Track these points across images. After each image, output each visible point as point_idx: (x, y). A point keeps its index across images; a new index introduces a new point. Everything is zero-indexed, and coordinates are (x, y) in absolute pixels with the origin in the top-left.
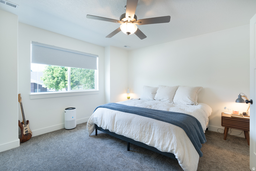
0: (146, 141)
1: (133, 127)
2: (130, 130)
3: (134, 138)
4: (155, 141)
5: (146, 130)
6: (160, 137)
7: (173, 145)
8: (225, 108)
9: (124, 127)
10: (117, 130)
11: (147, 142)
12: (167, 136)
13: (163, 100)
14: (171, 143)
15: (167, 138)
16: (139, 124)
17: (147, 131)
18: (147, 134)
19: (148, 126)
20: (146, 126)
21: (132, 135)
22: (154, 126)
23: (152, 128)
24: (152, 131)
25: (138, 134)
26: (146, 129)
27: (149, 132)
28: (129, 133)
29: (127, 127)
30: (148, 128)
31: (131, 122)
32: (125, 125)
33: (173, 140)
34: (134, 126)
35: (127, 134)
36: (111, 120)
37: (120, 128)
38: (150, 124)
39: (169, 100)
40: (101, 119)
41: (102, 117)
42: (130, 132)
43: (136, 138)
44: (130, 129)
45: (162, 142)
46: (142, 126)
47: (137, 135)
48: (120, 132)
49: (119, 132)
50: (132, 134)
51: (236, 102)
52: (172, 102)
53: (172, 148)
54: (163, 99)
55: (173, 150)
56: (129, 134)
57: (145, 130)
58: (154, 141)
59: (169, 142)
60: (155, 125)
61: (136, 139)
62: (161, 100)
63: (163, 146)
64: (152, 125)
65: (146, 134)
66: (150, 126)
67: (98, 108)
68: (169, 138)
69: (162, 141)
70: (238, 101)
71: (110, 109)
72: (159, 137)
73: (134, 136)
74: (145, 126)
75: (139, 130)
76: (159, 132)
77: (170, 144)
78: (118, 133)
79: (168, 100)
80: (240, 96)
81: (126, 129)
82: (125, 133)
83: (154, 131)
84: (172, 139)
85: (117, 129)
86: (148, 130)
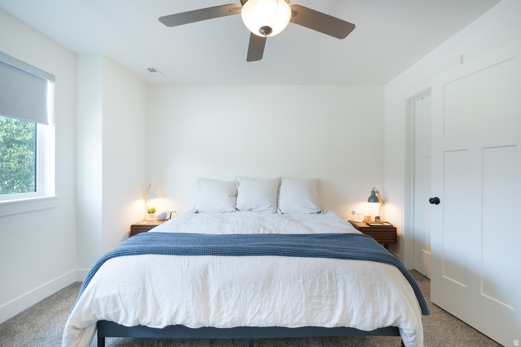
0: (324, 320)
1: (281, 293)
2: (275, 303)
3: (289, 321)
4: (352, 311)
5: (323, 292)
6: (365, 299)
7: (396, 309)
8: (353, 213)
9: (249, 300)
10: (225, 316)
11: (328, 321)
12: (378, 291)
13: (257, 210)
14: (392, 304)
15: (379, 295)
16: (299, 279)
17: (325, 292)
18: (326, 300)
19: (326, 280)
20: (320, 279)
21: (282, 315)
22: (341, 276)
23: (335, 281)
24: (337, 290)
25: (301, 307)
26: (321, 288)
27: (330, 295)
28: (269, 314)
29: (262, 297)
30: (326, 284)
31: (271, 279)
32: (252, 294)
33: (394, 297)
34: (283, 291)
35: (264, 317)
36: (193, 292)
37: (234, 308)
38: (329, 273)
39: (272, 208)
40: (140, 297)
41: (144, 289)
42: (274, 307)
43: (297, 320)
44: (272, 302)
45: (371, 309)
46: (310, 284)
47: (298, 311)
48: (237, 319)
49: (233, 318)
50: (283, 313)
51: (369, 201)
52: (278, 210)
53: (398, 316)
54: (258, 207)
55: (400, 317)
56: (272, 315)
57: (319, 292)
58: (349, 311)
59: (386, 303)
60: (342, 274)
61: (296, 324)
62: (253, 210)
63: (374, 317)
64: (335, 275)
65: (323, 302)
66: (330, 277)
67: (109, 259)
68: (383, 295)
69: (371, 306)
70: (372, 200)
71: (171, 254)
72: (362, 298)
73: (290, 317)
74: (318, 281)
75: (304, 296)
76: (360, 288)
77: (389, 307)
78: (226, 323)
79: (269, 209)
80: (374, 192)
81: (259, 306)
82: (256, 318)
83: (344, 288)
84: (389, 295)
85: (222, 313)
86: (328, 290)
